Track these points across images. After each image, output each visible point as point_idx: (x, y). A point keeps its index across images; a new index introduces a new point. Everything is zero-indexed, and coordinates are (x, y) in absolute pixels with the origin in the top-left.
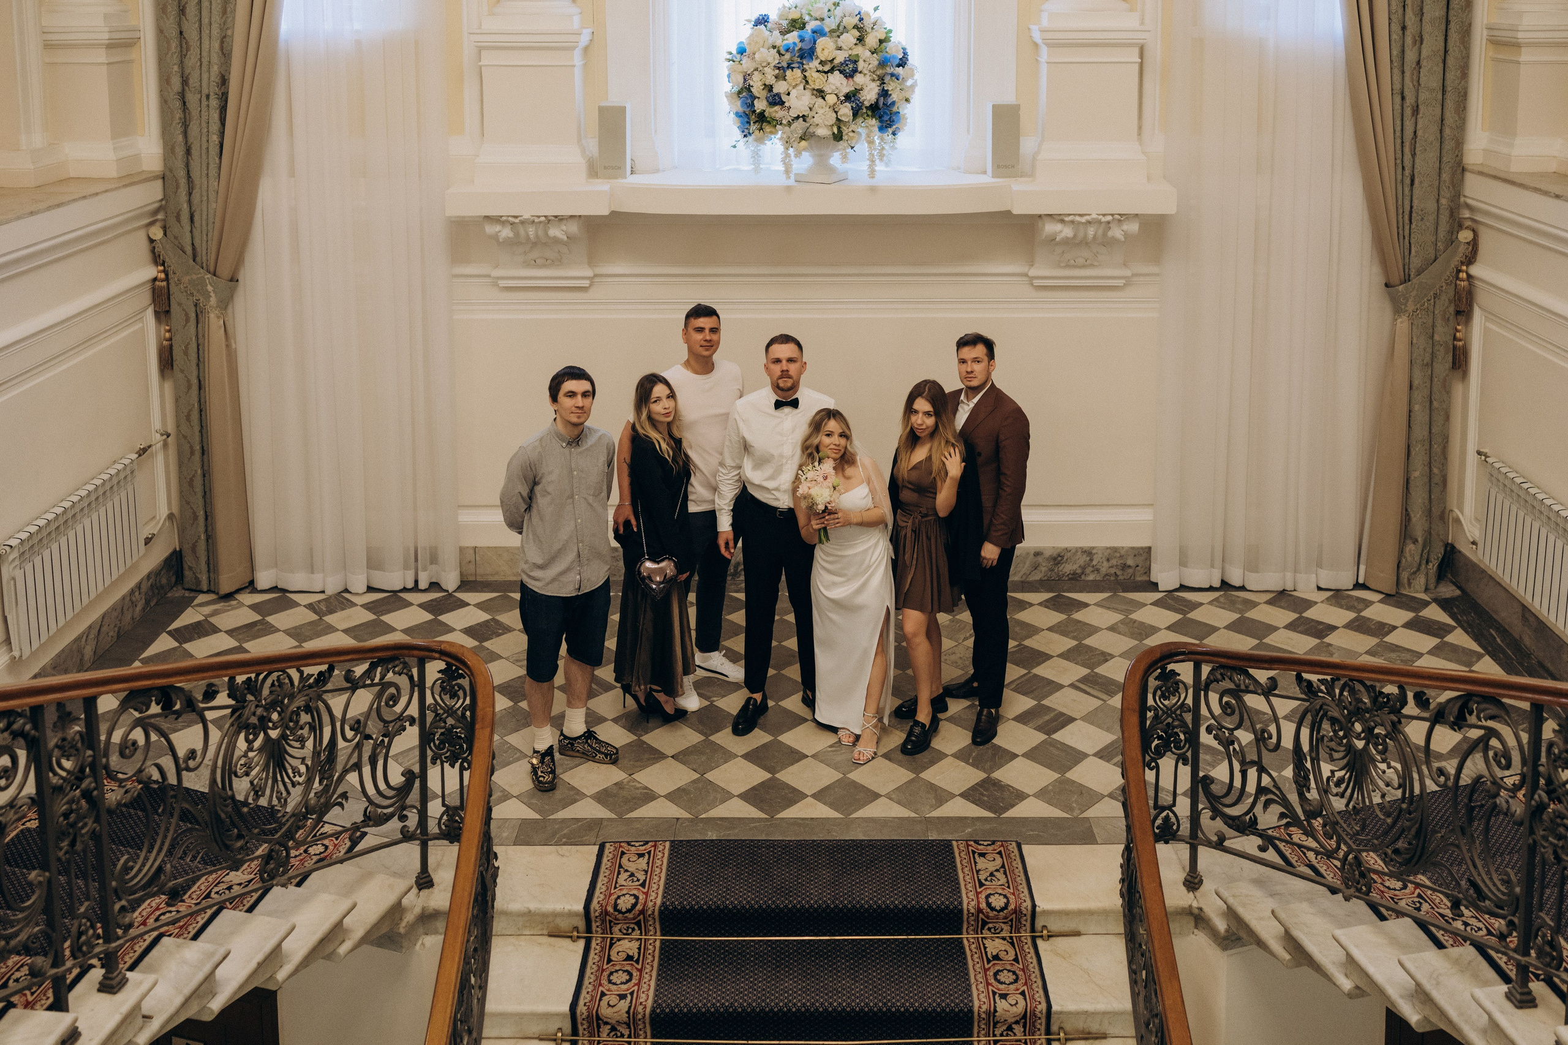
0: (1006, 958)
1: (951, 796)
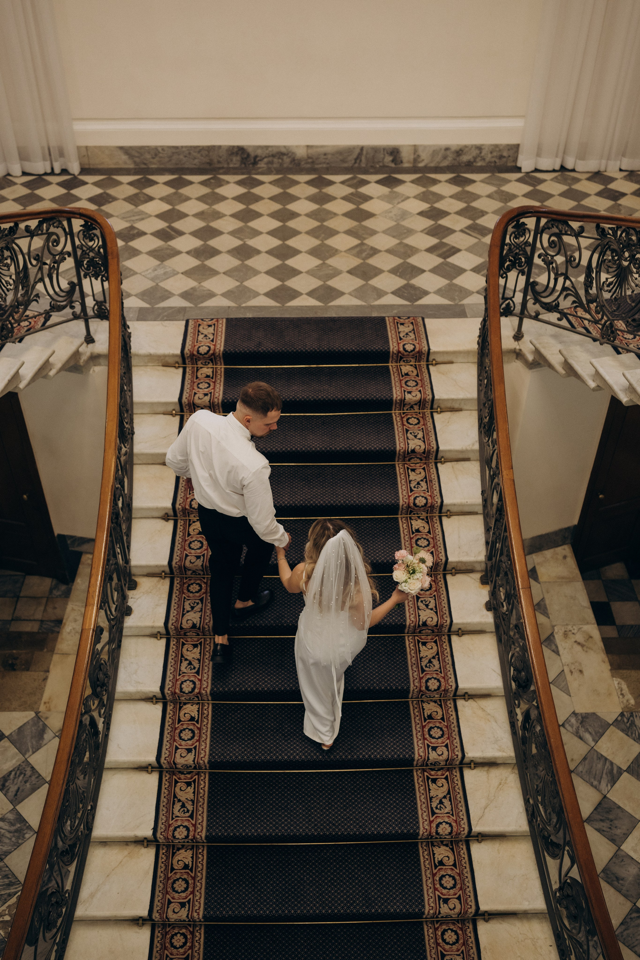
0: (412, 374)
1: (386, 293)
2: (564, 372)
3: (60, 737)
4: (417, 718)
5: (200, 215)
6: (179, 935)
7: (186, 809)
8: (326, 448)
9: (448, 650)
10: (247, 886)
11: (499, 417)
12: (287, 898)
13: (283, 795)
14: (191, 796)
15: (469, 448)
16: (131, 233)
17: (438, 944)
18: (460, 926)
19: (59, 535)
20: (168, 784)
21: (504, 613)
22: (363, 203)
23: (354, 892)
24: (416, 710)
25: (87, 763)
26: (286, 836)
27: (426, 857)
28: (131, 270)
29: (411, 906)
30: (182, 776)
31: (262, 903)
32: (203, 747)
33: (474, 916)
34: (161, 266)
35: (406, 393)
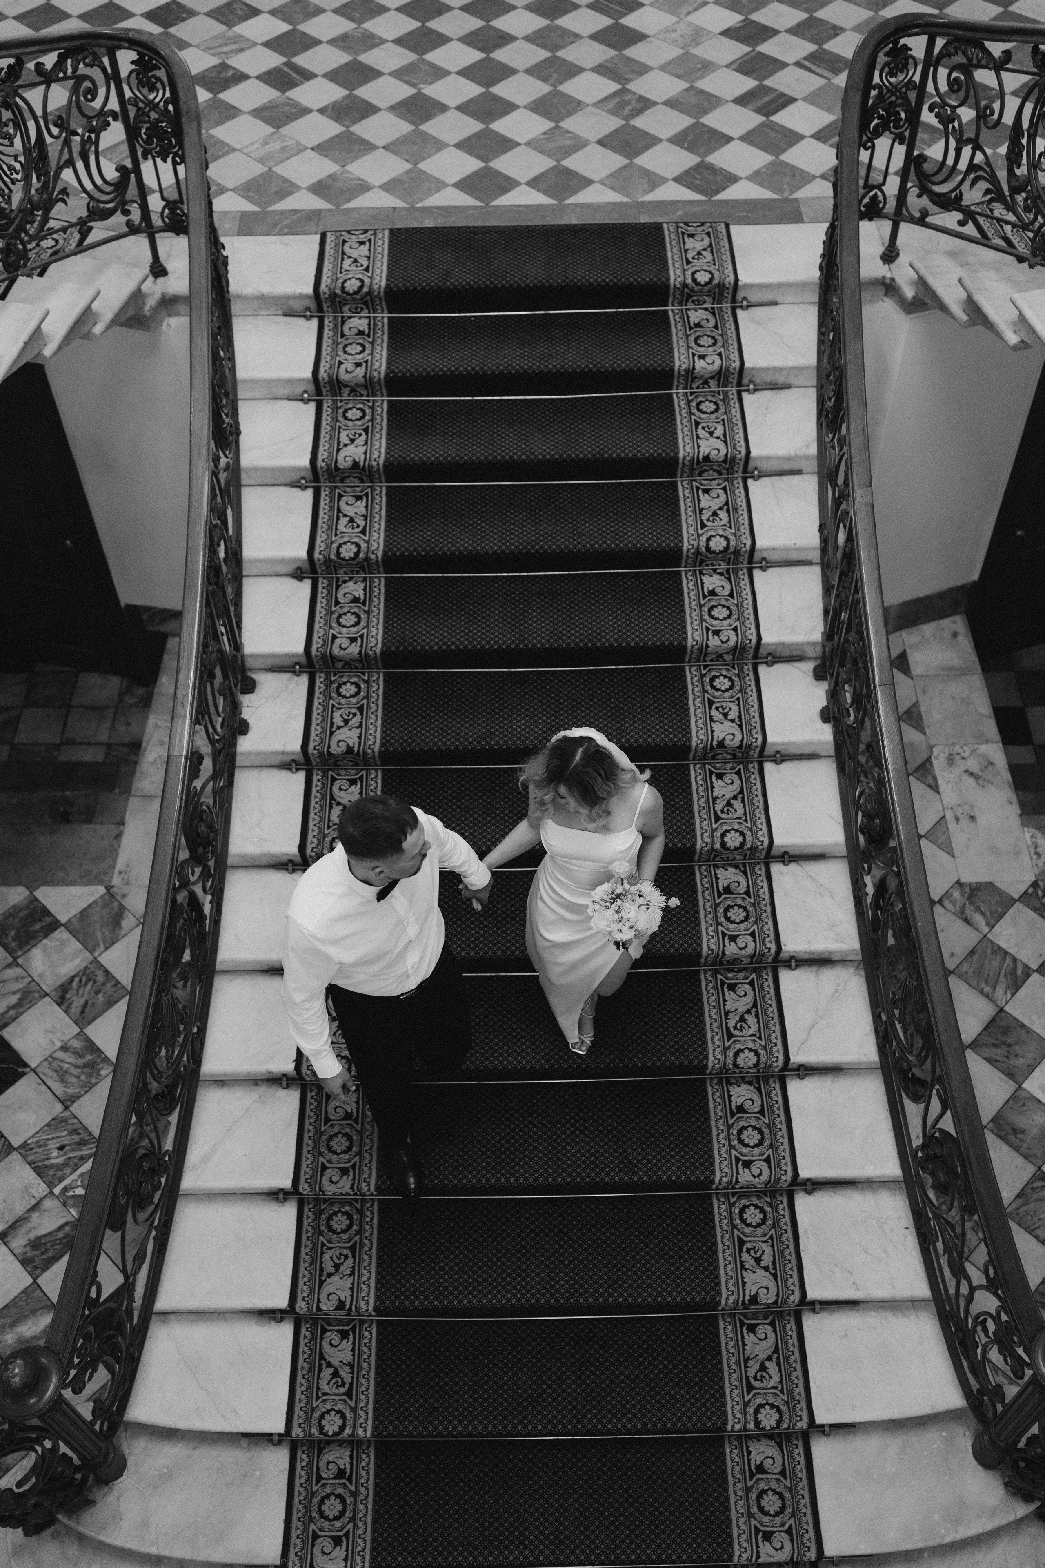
0: (707, 326)
1: (664, 180)
2: (965, 317)
3: (143, 923)
4: (707, 892)
5: (340, 42)
6: (340, 1214)
8: (561, 456)
9: (759, 785)
11: (851, 398)
12: (503, 1160)
13: (496, 1010)
15: (800, 453)
16: (223, 75)
17: (734, 1226)
18: (769, 1200)
19: (128, 606)
21: (851, 726)
22: (625, 15)
23: (606, 1151)
24: (706, 880)
25: (188, 964)
27: (719, 1100)
28: (224, 143)
29: (693, 1172)
31: (465, 1169)
33: (790, 1185)
34: (276, 136)
35: (696, 358)
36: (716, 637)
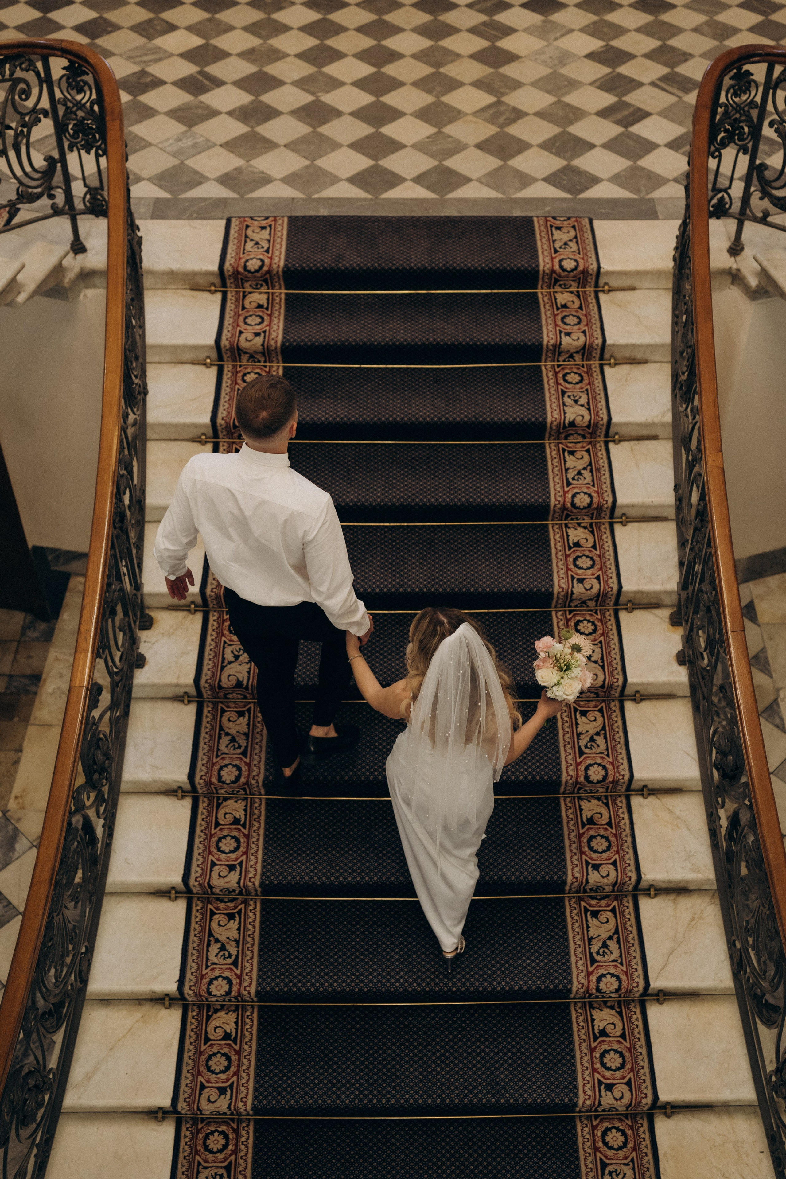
0: (573, 306)
1: (535, 180)
3: (38, 847)
4: (572, 823)
5: (248, 55)
6: (216, 1134)
7: (226, 953)
8: (440, 419)
9: (620, 722)
10: (317, 1063)
11: (702, 373)
12: (375, 1081)
13: (371, 933)
14: (234, 934)
15: (656, 420)
16: (142, 81)
17: (597, 1149)
18: (630, 1123)
19: (35, 548)
20: (200, 917)
21: (704, 669)
22: (500, 38)
23: (474, 1073)
24: (570, 811)
25: (79, 885)
26: (375, 993)
27: (582, 1024)
28: (141, 139)
29: (558, 1095)
30: (222, 905)
31: (338, 1089)
32: (252, 863)
33: (650, 1109)
34: (188, 134)
35: (563, 335)
36: (580, 585)
